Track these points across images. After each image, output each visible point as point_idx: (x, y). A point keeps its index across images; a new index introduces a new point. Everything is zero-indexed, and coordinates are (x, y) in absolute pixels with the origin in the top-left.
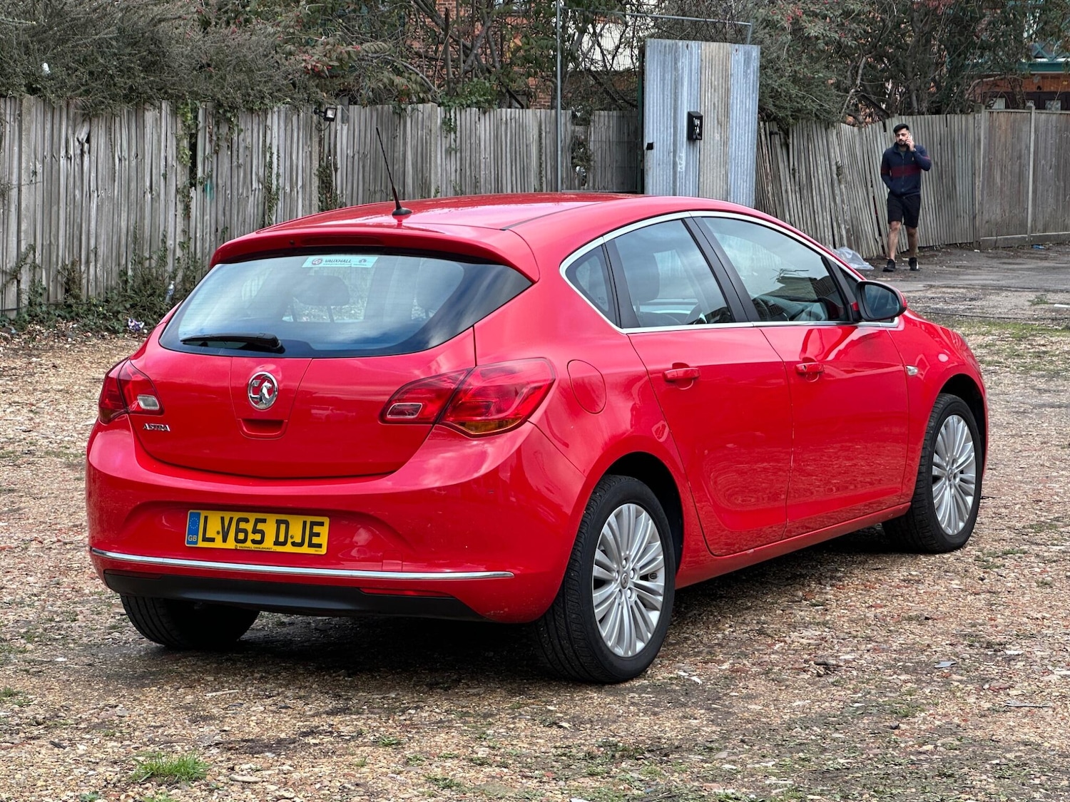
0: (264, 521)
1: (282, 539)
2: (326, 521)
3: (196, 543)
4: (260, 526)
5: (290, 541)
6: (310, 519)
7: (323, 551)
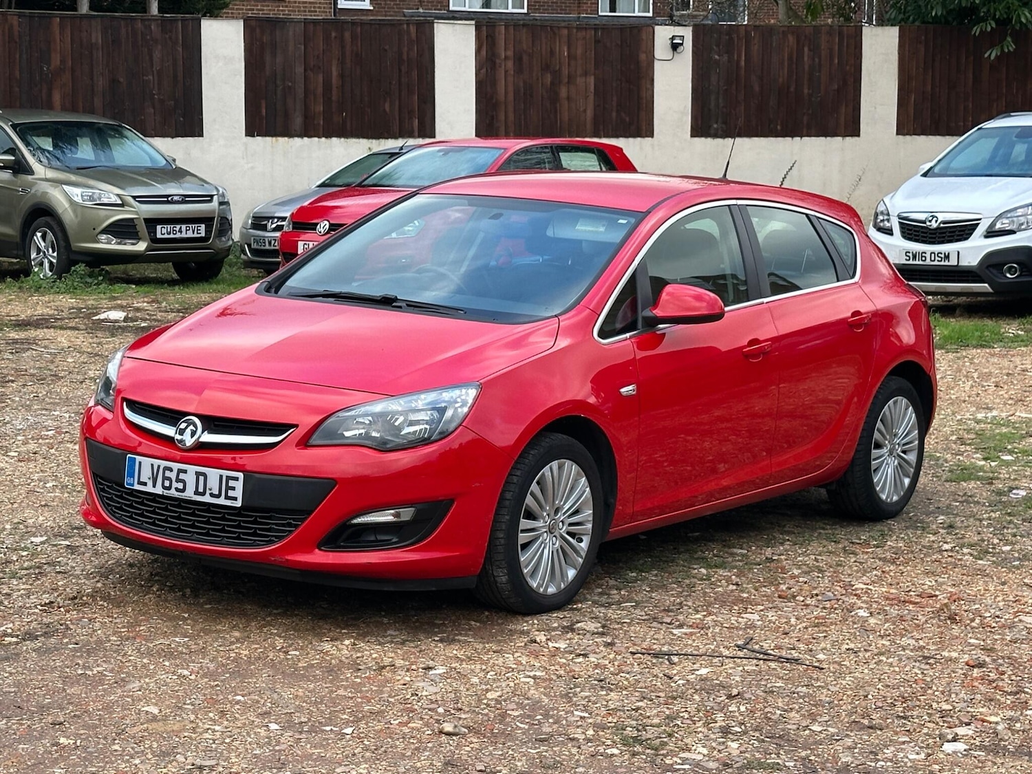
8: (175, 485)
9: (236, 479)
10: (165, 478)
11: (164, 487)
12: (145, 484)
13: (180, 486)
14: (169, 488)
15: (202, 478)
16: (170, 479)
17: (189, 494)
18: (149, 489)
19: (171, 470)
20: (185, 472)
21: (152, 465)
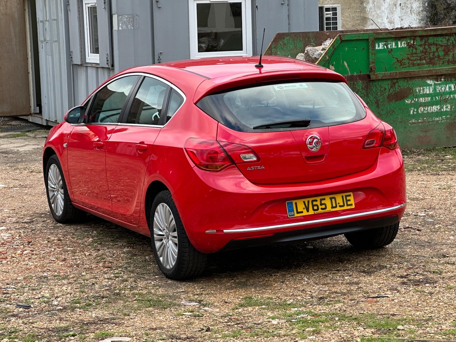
0: (324, 199)
1: (334, 205)
2: (351, 194)
3: (294, 215)
4: (323, 202)
5: (338, 205)
6: (344, 194)
7: (353, 207)
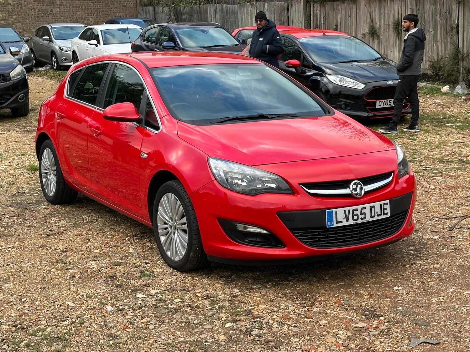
8: (360, 217)
9: (387, 204)
10: (353, 215)
11: (354, 220)
12: (341, 222)
13: (363, 216)
14: (357, 219)
15: (373, 209)
16: (357, 215)
17: (368, 219)
18: (345, 223)
19: (357, 210)
20: (365, 208)
21: (345, 211)
